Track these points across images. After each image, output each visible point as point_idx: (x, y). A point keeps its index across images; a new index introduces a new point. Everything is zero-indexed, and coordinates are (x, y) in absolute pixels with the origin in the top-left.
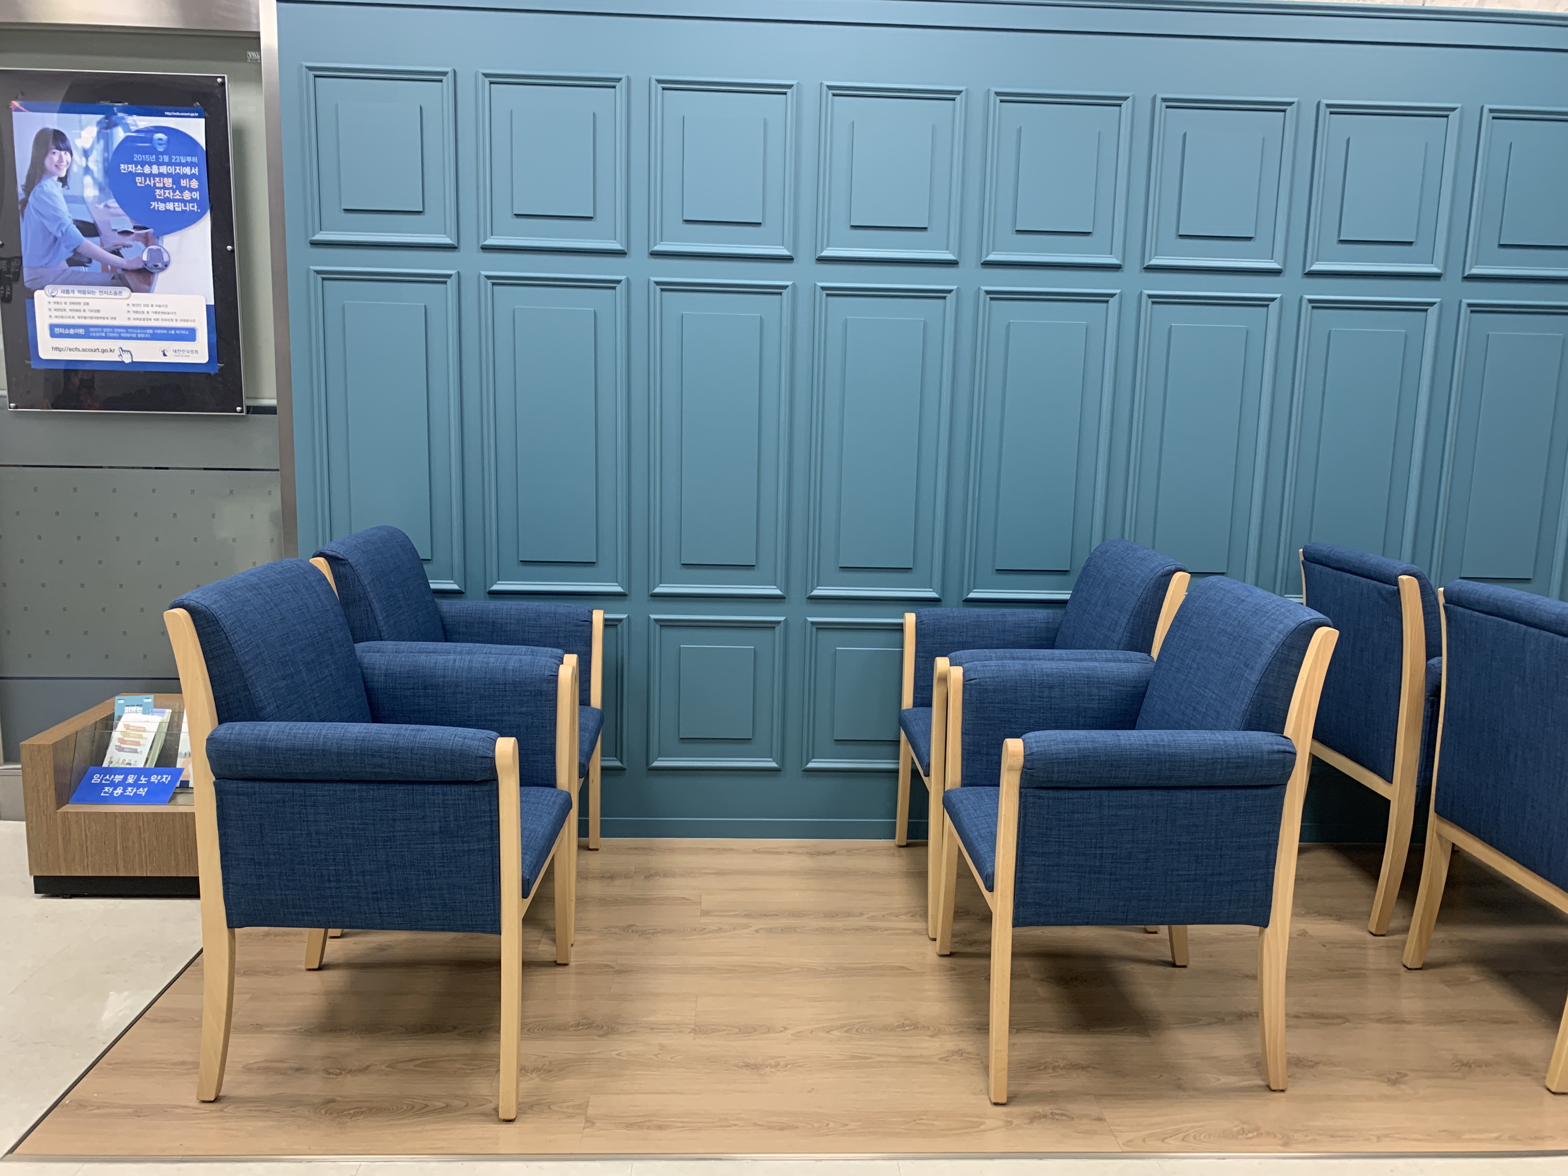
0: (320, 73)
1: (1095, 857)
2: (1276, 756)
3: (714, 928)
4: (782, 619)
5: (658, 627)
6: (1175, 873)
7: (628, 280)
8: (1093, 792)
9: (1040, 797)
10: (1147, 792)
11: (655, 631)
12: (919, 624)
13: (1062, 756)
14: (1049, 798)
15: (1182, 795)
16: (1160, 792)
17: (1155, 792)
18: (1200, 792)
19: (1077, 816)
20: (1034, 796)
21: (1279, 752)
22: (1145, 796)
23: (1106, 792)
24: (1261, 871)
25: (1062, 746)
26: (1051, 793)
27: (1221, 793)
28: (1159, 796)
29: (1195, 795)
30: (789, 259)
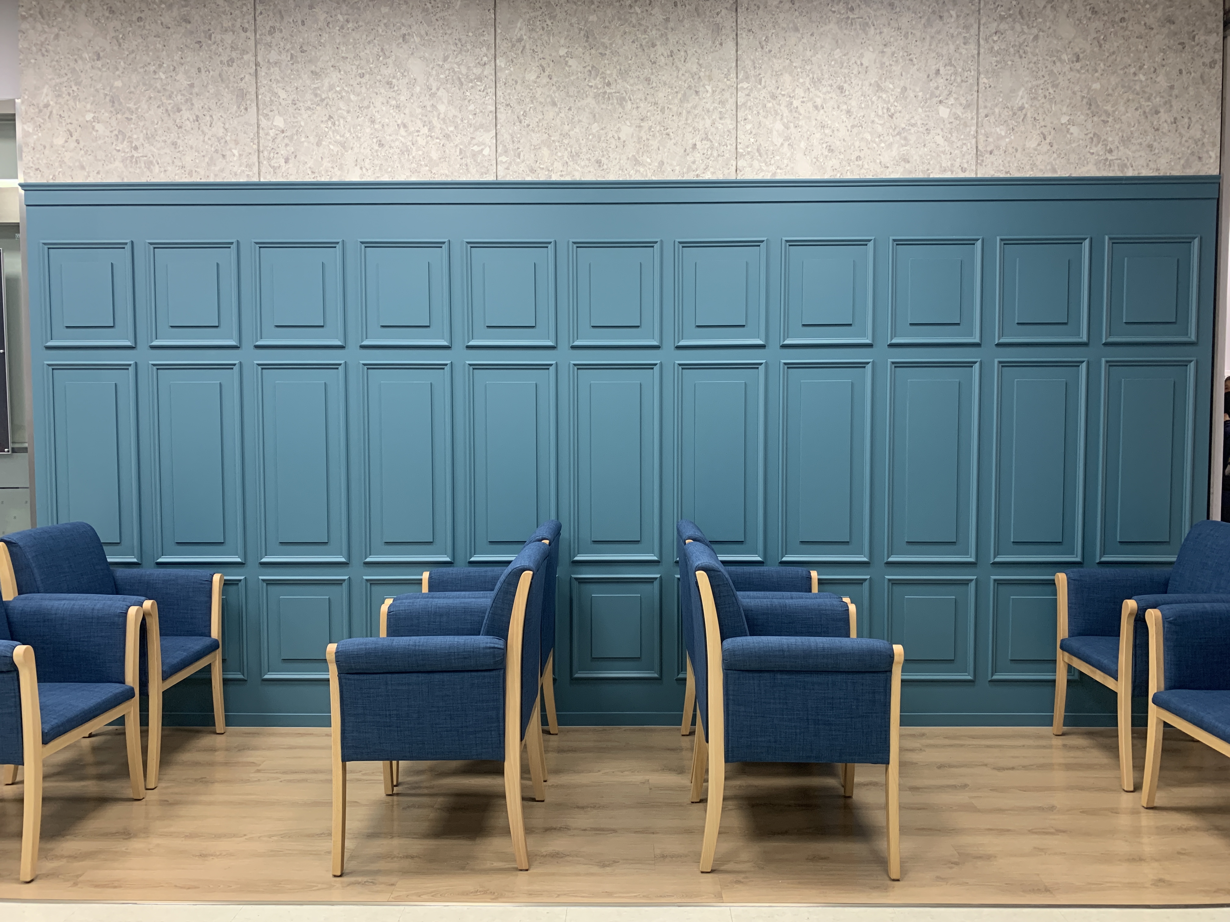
0: (51, 247)
1: (386, 716)
2: (488, 651)
3: (255, 779)
4: (346, 578)
5: (265, 584)
6: (438, 726)
7: (240, 362)
8: (381, 675)
9: (349, 679)
10: (415, 675)
11: (262, 588)
12: (430, 578)
13: (355, 653)
14: (354, 680)
15: (437, 676)
16: (423, 675)
17: (420, 675)
18: (448, 674)
19: (372, 690)
20: (345, 679)
21: (490, 648)
22: (414, 677)
23: (389, 676)
24: (495, 725)
25: (356, 647)
26: (356, 677)
27: (462, 674)
28: (422, 677)
29: (446, 676)
30: (342, 347)
